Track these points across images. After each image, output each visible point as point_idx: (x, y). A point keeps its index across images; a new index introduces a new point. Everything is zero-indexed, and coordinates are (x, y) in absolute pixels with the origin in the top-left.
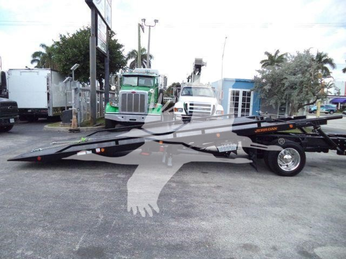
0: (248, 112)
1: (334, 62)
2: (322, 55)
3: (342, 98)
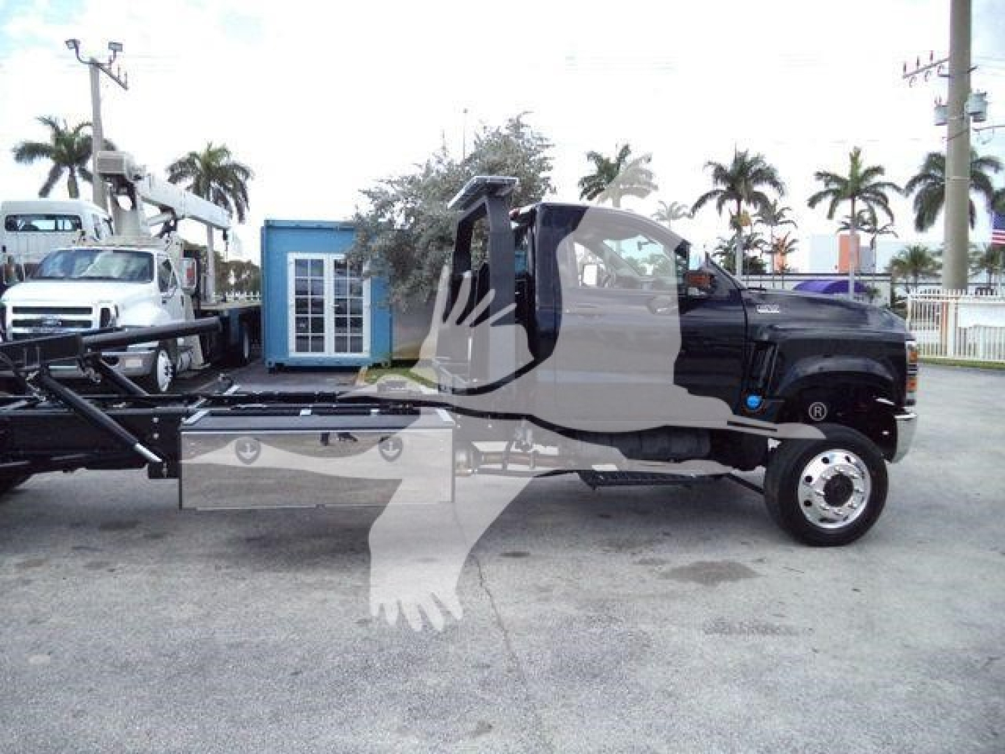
0: (356, 326)
1: (781, 176)
2: (749, 158)
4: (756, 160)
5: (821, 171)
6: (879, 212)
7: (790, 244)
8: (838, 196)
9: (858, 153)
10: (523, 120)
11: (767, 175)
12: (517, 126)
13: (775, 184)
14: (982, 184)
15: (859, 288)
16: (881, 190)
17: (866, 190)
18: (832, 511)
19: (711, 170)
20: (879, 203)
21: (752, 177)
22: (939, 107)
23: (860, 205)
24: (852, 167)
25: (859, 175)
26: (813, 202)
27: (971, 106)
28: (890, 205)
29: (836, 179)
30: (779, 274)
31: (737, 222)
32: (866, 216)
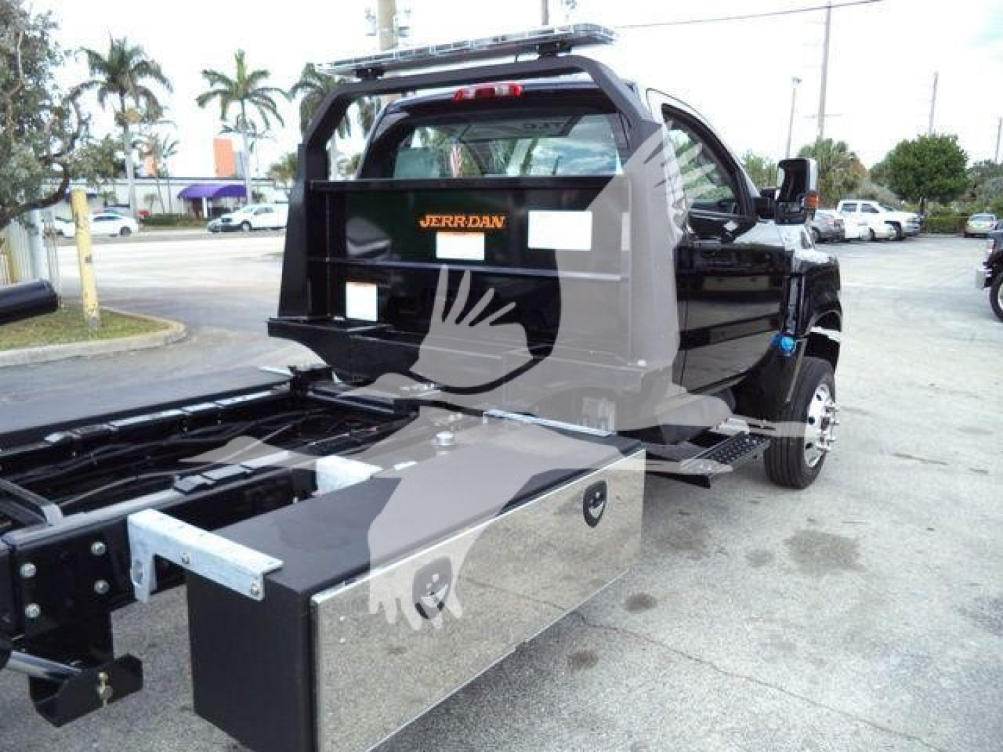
1: (165, 72)
2: (128, 48)
3: (209, 185)
4: (136, 51)
5: (208, 70)
6: (271, 117)
7: (172, 146)
8: (227, 96)
9: (242, 55)
11: (152, 69)
13: (163, 80)
16: (269, 94)
17: (255, 94)
19: (85, 57)
20: (268, 106)
21: (135, 68)
24: (239, 68)
25: (246, 77)
26: (202, 101)
28: (279, 110)
29: (222, 78)
30: (154, 178)
31: (122, 119)
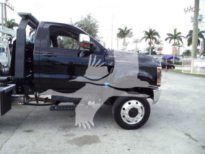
4: (154, 30)
5: (168, 33)
6: (180, 42)
7: (162, 49)
8: (171, 38)
9: (176, 29)
10: (91, 15)
11: (157, 34)
12: (89, 17)
13: (158, 35)
14: (202, 37)
15: (176, 58)
16: (181, 37)
17: (178, 37)
18: (131, 119)
19: (145, 32)
20: (180, 40)
21: (153, 34)
22: (192, 18)
23: (176, 41)
24: (175, 32)
25: (176, 34)
26: (166, 40)
27: (199, 18)
28: (182, 41)
29: (171, 35)
30: (159, 55)
31: (150, 43)
32: (178, 43)
